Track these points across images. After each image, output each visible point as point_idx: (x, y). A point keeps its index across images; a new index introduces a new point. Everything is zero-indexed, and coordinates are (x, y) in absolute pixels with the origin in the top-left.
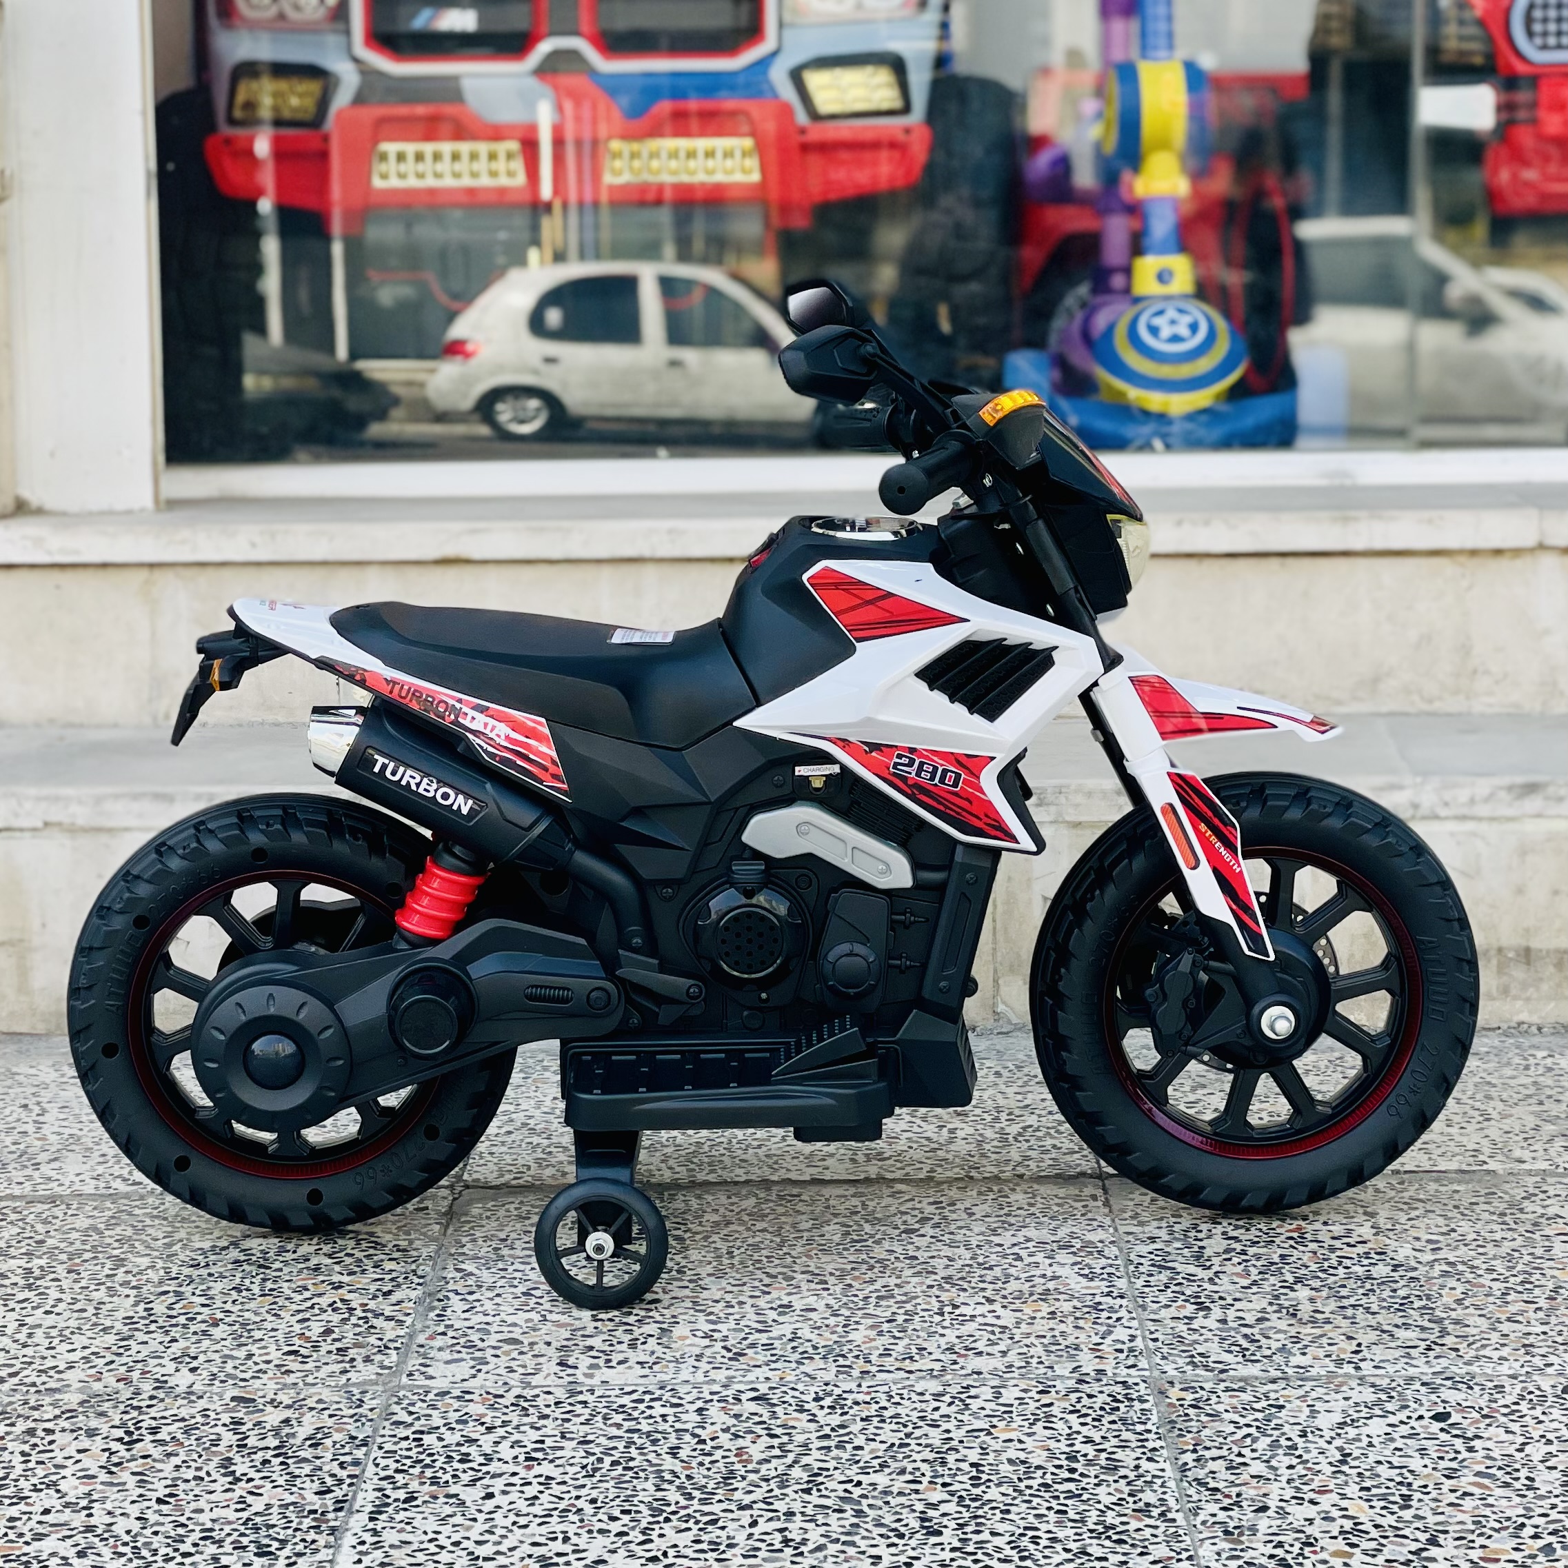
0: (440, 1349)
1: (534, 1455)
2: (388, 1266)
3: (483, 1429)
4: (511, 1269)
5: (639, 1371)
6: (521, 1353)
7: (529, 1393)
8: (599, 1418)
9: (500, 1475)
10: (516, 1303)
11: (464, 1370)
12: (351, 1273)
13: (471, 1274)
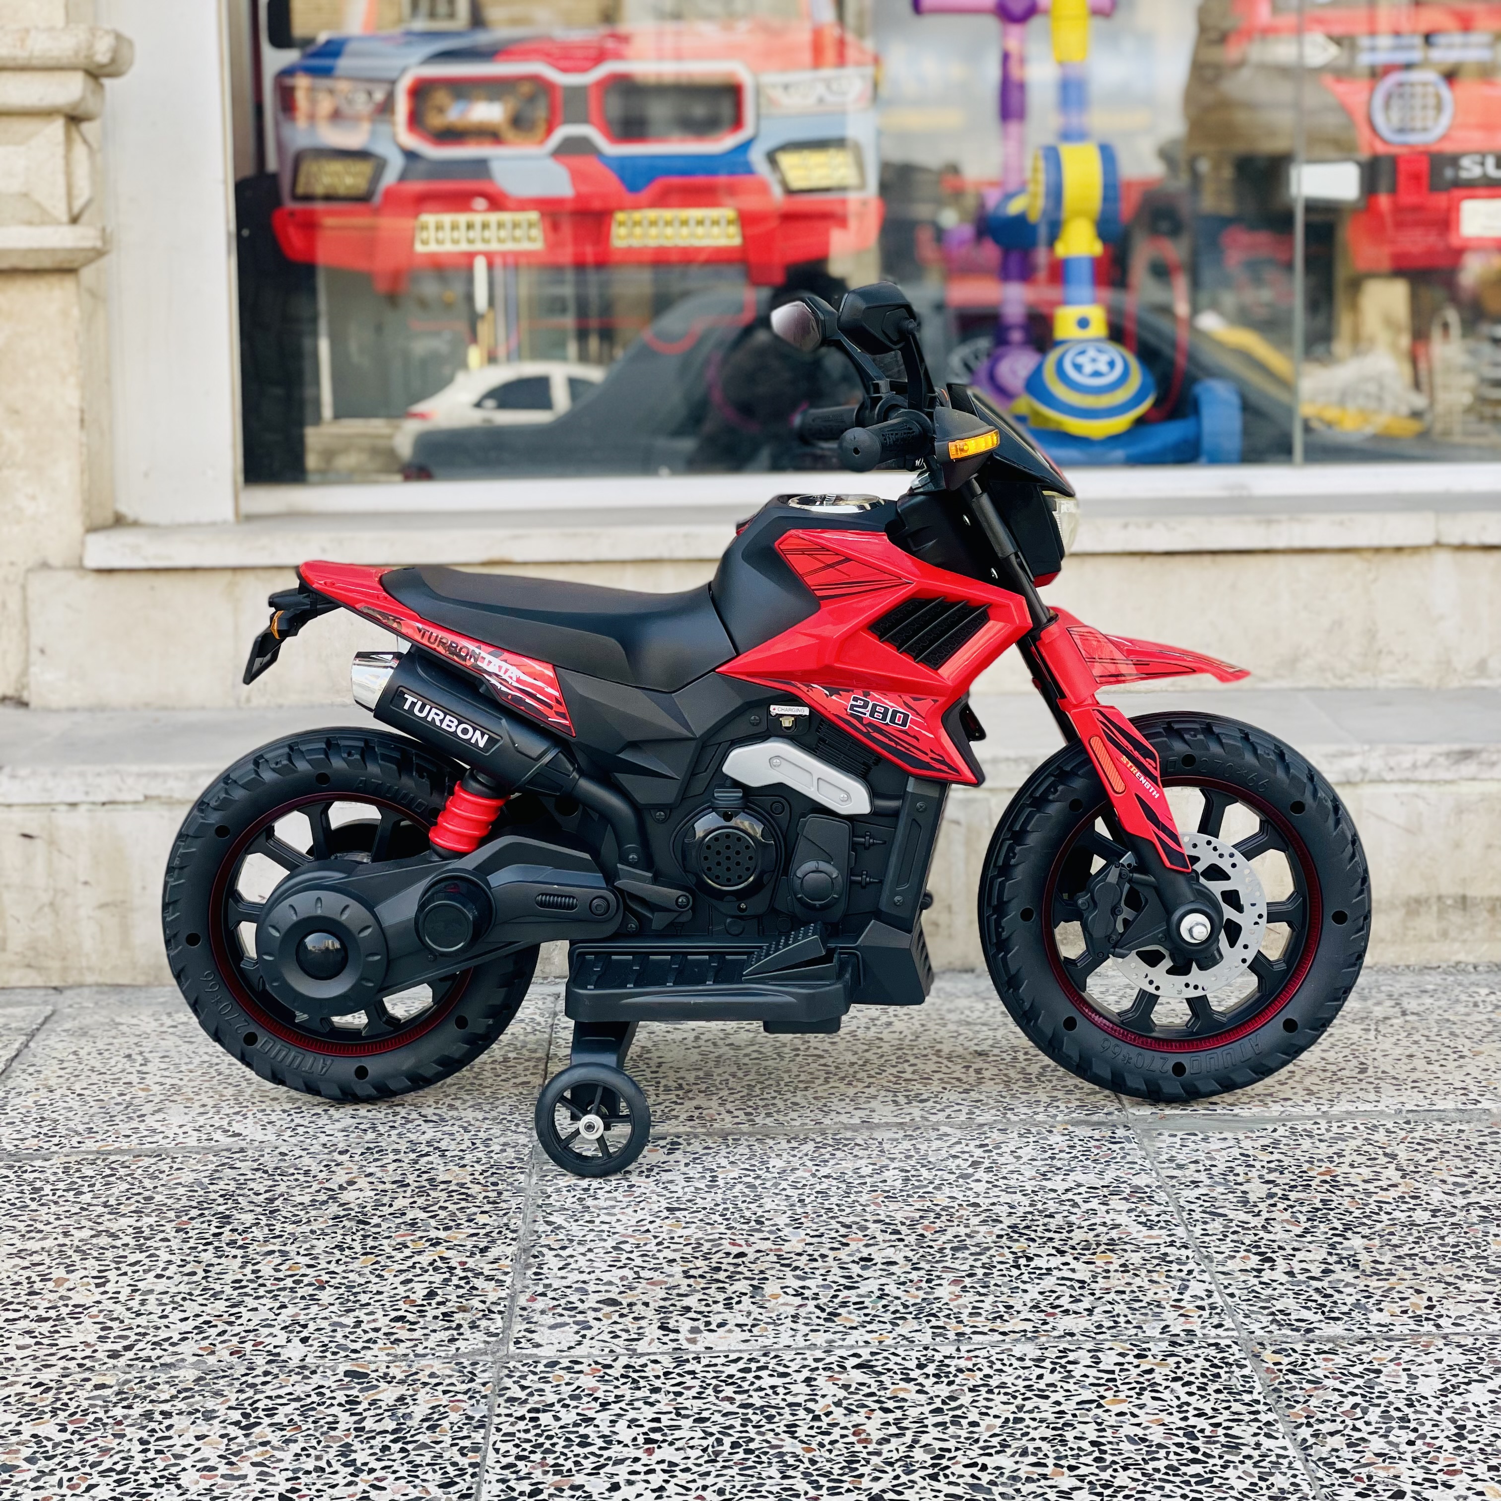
0: (543, 1312)
1: (653, 1436)
2: (482, 1219)
3: (596, 1405)
4: (597, 1221)
5: (740, 1335)
6: (622, 1316)
7: (637, 1362)
8: (710, 1391)
9: (622, 1461)
10: (608, 1258)
11: (568, 1336)
12: (447, 1228)
13: (560, 1227)
